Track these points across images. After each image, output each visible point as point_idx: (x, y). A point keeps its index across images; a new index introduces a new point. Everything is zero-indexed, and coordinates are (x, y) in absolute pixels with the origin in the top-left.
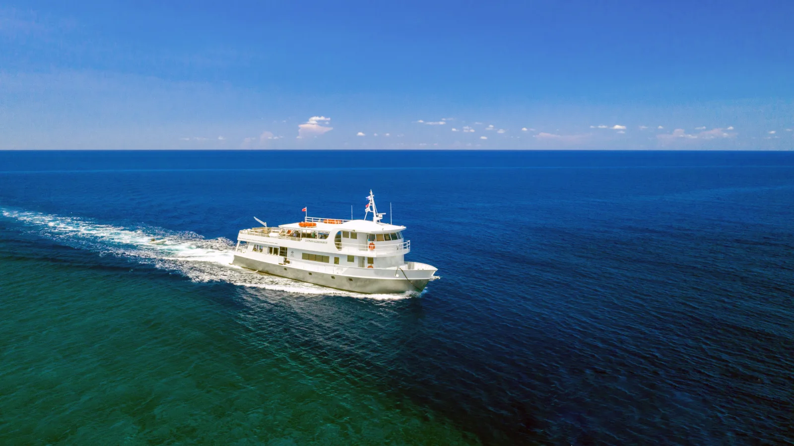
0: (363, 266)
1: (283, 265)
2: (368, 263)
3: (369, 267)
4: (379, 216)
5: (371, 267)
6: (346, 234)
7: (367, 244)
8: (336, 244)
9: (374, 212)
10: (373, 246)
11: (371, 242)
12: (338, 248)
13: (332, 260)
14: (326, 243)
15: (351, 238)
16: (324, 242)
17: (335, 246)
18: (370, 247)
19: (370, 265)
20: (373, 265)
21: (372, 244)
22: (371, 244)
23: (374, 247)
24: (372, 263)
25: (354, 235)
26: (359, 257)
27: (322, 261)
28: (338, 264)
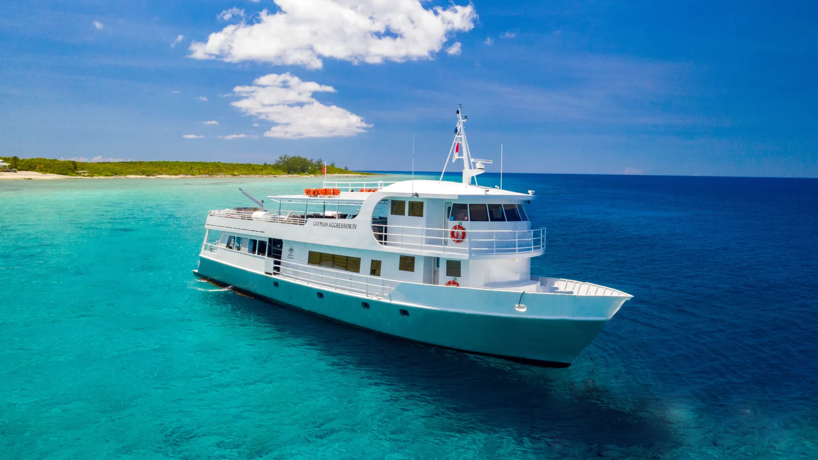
0: (435, 281)
1: (273, 276)
2: (449, 274)
3: (449, 283)
4: (478, 165)
5: (454, 283)
6: (397, 206)
7: (446, 226)
8: (375, 229)
9: (465, 157)
10: (460, 231)
11: (457, 223)
12: (380, 238)
13: (365, 266)
14: (355, 226)
15: (409, 215)
16: (350, 226)
17: (372, 234)
18: (453, 233)
19: (451, 278)
20: (458, 280)
21: (460, 227)
22: (455, 227)
23: (464, 234)
24: (458, 274)
25: (416, 208)
26: (427, 259)
27: (346, 268)
28: (379, 275)
